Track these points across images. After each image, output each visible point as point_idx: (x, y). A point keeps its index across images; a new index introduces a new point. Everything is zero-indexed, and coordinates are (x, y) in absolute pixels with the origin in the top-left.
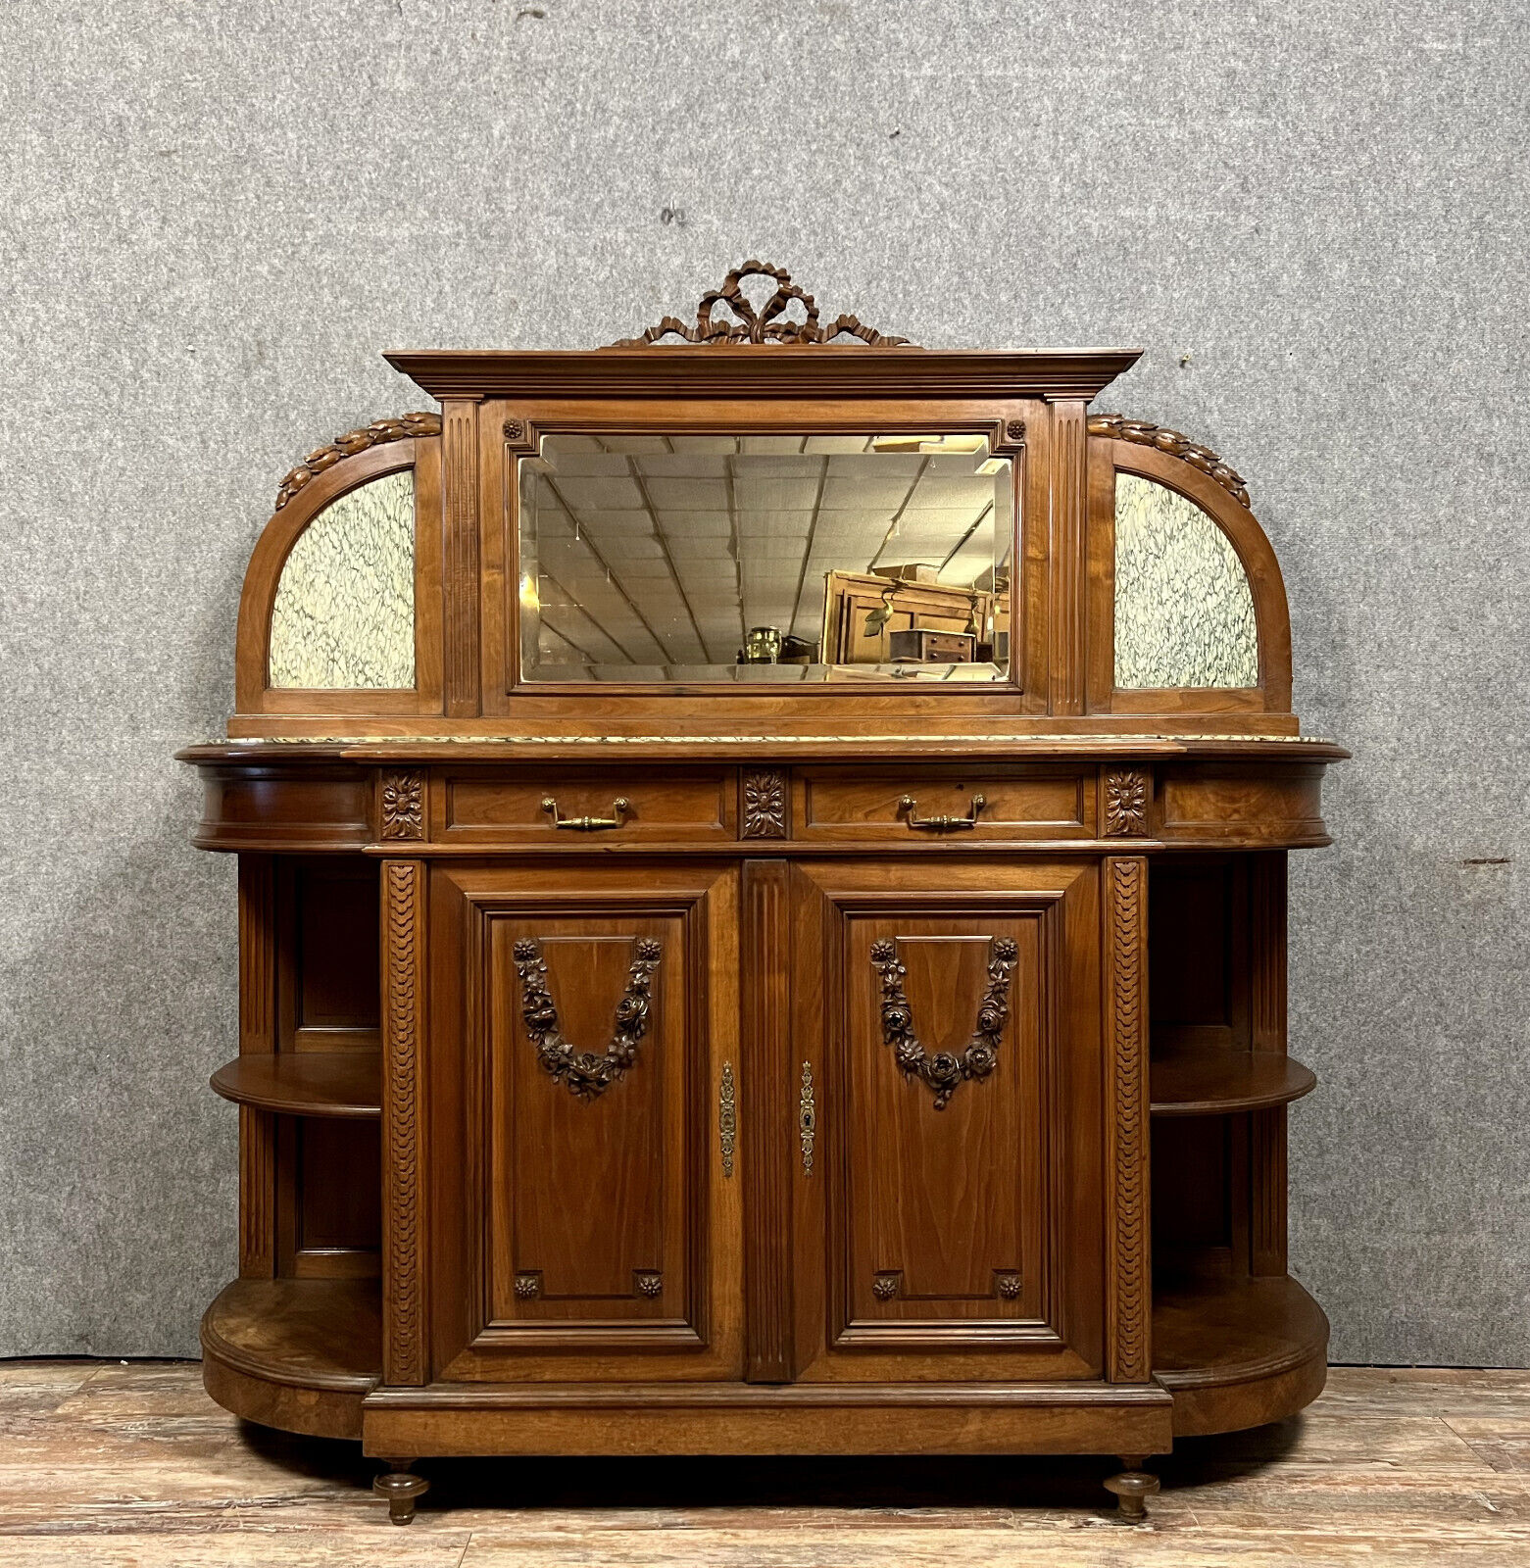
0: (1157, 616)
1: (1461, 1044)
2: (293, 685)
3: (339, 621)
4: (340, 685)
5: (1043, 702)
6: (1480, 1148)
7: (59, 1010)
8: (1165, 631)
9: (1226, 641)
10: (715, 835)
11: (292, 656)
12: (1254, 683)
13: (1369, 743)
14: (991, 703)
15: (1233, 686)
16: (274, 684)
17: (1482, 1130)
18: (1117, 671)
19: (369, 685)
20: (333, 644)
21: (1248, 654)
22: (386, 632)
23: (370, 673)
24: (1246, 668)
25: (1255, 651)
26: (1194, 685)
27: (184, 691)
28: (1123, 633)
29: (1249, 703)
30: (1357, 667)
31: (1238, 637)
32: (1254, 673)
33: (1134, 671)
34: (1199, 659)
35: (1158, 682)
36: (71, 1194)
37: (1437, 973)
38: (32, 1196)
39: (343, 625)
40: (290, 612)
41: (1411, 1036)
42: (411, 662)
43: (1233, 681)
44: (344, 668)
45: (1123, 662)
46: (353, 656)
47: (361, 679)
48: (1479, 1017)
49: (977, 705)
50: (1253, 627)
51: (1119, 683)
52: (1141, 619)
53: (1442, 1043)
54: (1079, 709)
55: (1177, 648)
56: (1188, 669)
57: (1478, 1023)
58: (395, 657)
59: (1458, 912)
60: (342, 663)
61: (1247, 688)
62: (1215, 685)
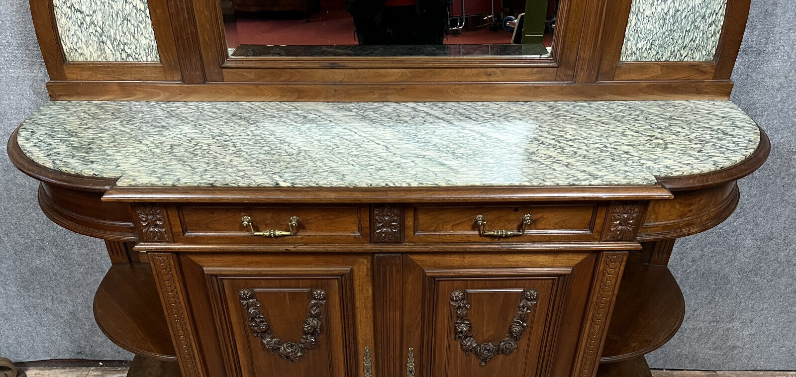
0: (659, 10)
1: (759, 243)
2: (81, 59)
3: (100, 15)
4: (111, 59)
5: (570, 72)
6: (750, 289)
7: (14, 222)
8: (662, 21)
9: (701, 28)
10: (356, 240)
11: (75, 40)
12: (712, 57)
13: (767, 79)
14: (537, 73)
15: (697, 60)
16: (69, 59)
17: (754, 281)
18: (624, 49)
19: (131, 59)
20: (100, 31)
21: (713, 38)
22: (133, 22)
23: (129, 51)
24: (709, 48)
25: (718, 36)
26: (672, 59)
27: (20, 45)
28: (633, 22)
29: (704, 73)
30: (776, 29)
31: (710, 25)
32: (714, 51)
33: (634, 49)
34: (680, 41)
35: (649, 57)
36: (52, 300)
37: (760, 209)
38: (33, 300)
39: (103, 17)
40: (65, 7)
41: (733, 239)
42: (154, 44)
43: (698, 57)
44: (111, 47)
45: (629, 43)
46: (115, 39)
47: (124, 56)
48: (773, 230)
49: (528, 74)
50: (722, 18)
51: (623, 58)
52: (647, 13)
53: (749, 242)
54: (594, 78)
55: (667, 33)
56: (671, 48)
57: (772, 233)
58: (143, 41)
59: (783, 178)
60: (109, 43)
61: (706, 62)
62: (686, 59)
